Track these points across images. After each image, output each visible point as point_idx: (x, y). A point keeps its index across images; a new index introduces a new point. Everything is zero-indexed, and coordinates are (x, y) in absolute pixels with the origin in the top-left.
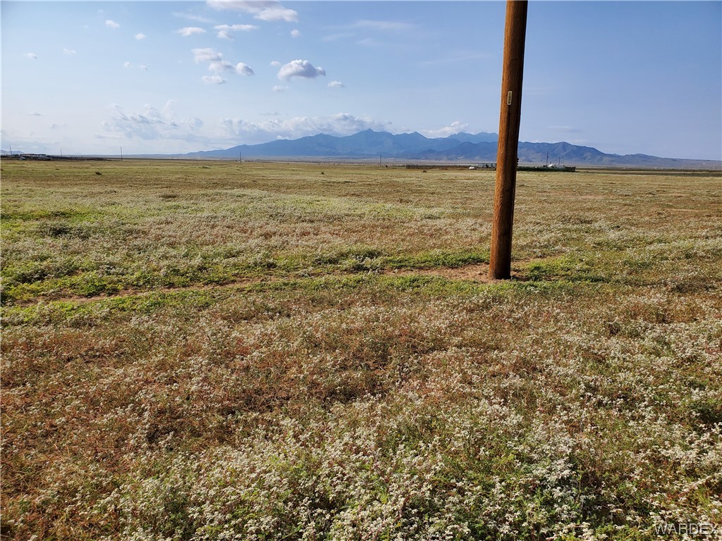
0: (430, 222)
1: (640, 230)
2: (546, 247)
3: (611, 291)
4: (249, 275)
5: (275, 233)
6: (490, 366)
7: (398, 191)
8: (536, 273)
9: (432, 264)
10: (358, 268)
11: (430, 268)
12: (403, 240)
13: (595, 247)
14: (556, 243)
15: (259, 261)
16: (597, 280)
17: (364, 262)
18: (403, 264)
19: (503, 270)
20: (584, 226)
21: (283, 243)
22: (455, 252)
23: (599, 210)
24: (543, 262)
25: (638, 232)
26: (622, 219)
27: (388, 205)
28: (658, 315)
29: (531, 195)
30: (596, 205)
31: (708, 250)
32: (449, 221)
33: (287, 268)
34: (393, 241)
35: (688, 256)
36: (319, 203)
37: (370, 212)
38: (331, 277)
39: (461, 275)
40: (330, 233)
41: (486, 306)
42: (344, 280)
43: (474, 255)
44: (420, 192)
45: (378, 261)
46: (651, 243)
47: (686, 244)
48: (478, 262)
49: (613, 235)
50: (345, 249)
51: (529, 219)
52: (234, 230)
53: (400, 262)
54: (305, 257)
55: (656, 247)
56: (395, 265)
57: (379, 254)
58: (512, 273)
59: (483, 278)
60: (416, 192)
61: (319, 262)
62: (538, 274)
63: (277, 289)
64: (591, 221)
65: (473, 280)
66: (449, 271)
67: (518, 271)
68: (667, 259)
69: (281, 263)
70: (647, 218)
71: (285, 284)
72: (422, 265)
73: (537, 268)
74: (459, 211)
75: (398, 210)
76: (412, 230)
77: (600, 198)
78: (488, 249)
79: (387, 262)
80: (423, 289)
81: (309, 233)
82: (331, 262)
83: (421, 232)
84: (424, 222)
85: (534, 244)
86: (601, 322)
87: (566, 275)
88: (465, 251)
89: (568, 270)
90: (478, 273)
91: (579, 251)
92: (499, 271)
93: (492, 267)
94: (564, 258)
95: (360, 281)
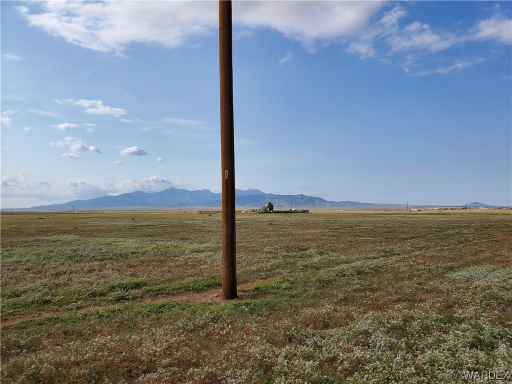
0: (195, 255)
1: (336, 254)
2: (270, 271)
3: (300, 304)
4: (22, 313)
5: (65, 272)
7: (184, 231)
8: (256, 292)
9: (183, 290)
10: (119, 299)
11: (180, 294)
13: (303, 269)
14: (278, 267)
15: (37, 299)
16: (293, 297)
17: (127, 294)
18: (161, 292)
19: (231, 294)
20: (300, 253)
21: (68, 281)
22: (204, 279)
23: (314, 240)
24: (259, 283)
25: (333, 256)
26: (327, 247)
27: (169, 243)
28: (324, 322)
29: (275, 231)
30: (314, 237)
31: (372, 268)
32: (210, 254)
33: (60, 304)
35: (359, 273)
36: (115, 244)
37: (152, 249)
38: (93, 310)
39: (203, 298)
40: (112, 269)
42: (101, 312)
43: (217, 280)
44: (200, 231)
45: (141, 291)
46: (339, 264)
47: (359, 263)
48: (219, 286)
49: (317, 259)
50: (117, 282)
51: (265, 250)
52: (31, 272)
53: (158, 291)
54: (80, 291)
55: (342, 266)
56: (154, 293)
57: (145, 285)
58: (239, 294)
59: (218, 300)
61: (94, 295)
62: (259, 292)
63: (40, 325)
64: (306, 249)
65: (210, 301)
66: (195, 295)
67: (244, 291)
68: (345, 276)
69: (58, 298)
70: (342, 245)
71: (49, 319)
72: (175, 292)
73: (257, 289)
75: (176, 247)
76: (180, 262)
77: (318, 231)
79: (148, 291)
80: (165, 314)
81: (94, 270)
82: (101, 295)
83: (186, 264)
84: (190, 256)
85: (262, 268)
86: (283, 332)
87: (275, 293)
88: (212, 278)
89: (278, 288)
90: (216, 295)
91: (292, 272)
92: (228, 294)
93: (223, 290)
94: (278, 279)
95: (116, 311)
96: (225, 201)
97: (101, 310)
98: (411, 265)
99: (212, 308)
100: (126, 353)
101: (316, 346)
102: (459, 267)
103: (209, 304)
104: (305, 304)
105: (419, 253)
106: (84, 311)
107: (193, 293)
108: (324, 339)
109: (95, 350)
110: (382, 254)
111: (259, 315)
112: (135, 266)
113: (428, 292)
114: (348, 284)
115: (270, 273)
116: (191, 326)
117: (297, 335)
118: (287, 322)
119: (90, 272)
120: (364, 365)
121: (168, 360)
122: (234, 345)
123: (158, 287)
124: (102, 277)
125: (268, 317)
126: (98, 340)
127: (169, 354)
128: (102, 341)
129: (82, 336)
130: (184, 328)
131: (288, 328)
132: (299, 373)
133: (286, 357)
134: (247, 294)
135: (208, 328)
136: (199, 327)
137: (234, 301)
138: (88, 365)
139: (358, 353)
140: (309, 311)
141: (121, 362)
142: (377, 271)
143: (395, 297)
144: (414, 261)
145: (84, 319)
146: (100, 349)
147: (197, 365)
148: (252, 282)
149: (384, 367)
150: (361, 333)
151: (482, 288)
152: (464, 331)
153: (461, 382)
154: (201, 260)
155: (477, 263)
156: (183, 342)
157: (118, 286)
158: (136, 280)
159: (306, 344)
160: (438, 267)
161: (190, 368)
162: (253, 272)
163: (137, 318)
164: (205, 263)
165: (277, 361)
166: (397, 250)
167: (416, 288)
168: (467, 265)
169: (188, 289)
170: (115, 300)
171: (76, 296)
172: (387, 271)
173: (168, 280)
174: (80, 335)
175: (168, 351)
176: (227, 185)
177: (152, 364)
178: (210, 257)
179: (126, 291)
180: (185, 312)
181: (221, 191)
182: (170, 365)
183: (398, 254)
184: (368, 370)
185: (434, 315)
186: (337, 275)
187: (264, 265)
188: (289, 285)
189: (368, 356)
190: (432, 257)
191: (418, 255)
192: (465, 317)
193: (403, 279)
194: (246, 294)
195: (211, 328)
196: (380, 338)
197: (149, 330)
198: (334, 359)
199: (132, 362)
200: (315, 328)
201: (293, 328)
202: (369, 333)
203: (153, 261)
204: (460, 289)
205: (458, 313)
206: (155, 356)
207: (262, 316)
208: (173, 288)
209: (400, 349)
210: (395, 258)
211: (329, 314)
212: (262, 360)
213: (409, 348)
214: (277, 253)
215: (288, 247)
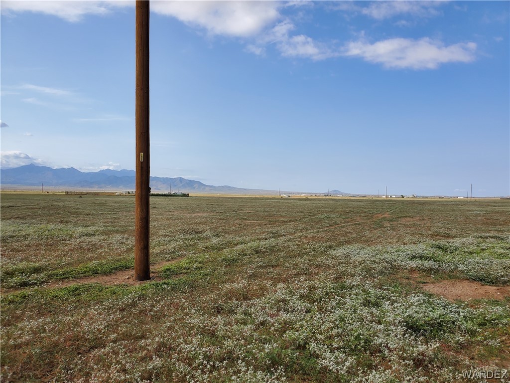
0: (88, 239)
1: (230, 236)
2: (173, 252)
6: (139, 352)
7: (59, 213)
9: (91, 273)
10: (24, 284)
11: (89, 276)
12: (65, 255)
13: (204, 250)
14: (180, 249)
17: (30, 279)
18: (67, 275)
19: (144, 274)
20: (196, 236)
23: (205, 223)
24: (168, 265)
25: (229, 238)
26: (220, 229)
27: (51, 226)
28: (243, 295)
30: (203, 220)
31: (267, 247)
32: (103, 237)
34: (56, 257)
35: (257, 252)
37: (34, 232)
39: (114, 280)
41: (134, 305)
43: (123, 263)
45: (43, 276)
46: (236, 245)
47: (255, 244)
48: (126, 268)
49: (215, 241)
50: (11, 268)
51: (160, 233)
53: (63, 275)
55: (240, 247)
56: (59, 278)
57: (45, 269)
58: (151, 275)
59: (131, 281)
60: (74, 214)
62: (169, 273)
64: (201, 231)
65: (123, 283)
66: (104, 278)
68: (246, 255)
72: (82, 275)
73: (168, 270)
74: (109, 228)
75: (60, 230)
76: (73, 246)
77: (205, 215)
78: (133, 257)
79: (51, 276)
80: (84, 296)
83: (81, 248)
84: (82, 239)
85: (165, 251)
87: (187, 273)
88: (116, 261)
89: (189, 268)
90: (127, 277)
91: (196, 253)
92: (142, 275)
93: (136, 272)
94: (185, 260)
95: (25, 296)
98: (298, 245)
102: (336, 246)
105: (301, 234)
107: (102, 276)
110: (271, 235)
111: (183, 292)
113: (318, 267)
114: (251, 262)
115: (174, 255)
116: (121, 305)
117: (226, 306)
123: (62, 271)
125: (190, 293)
134: (160, 275)
139: (283, 316)
140: (229, 286)
142: (271, 250)
143: (294, 272)
144: (300, 241)
151: (359, 262)
152: (356, 295)
154: (96, 244)
155: (348, 242)
158: (32, 265)
160: (320, 246)
164: (101, 247)
166: (282, 232)
167: (308, 264)
168: (341, 244)
169: (95, 272)
172: (279, 250)
173: (68, 264)
176: (142, 168)
177: (99, 341)
178: (103, 240)
183: (284, 236)
185: (330, 284)
186: (239, 255)
187: (165, 247)
188: (199, 265)
190: (313, 237)
191: (301, 236)
192: (353, 285)
193: (294, 256)
194: (157, 275)
196: (294, 302)
198: (264, 323)
201: (219, 301)
202: (286, 300)
203: (41, 245)
204: (342, 263)
205: (348, 282)
206: (100, 333)
208: (78, 272)
210: (283, 238)
211: (245, 288)
212: (205, 328)
214: (175, 236)
215: (183, 230)
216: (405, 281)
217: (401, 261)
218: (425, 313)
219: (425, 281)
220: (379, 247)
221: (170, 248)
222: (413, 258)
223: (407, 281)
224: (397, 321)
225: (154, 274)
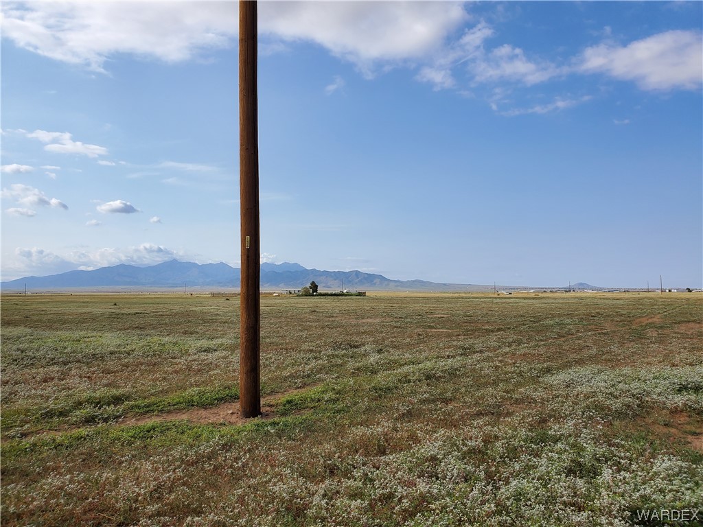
0: (203, 356)
1: (399, 352)
2: (309, 376)
3: (347, 422)
5: (7, 383)
7: (189, 322)
8: (287, 406)
9: (183, 406)
10: (90, 420)
11: (179, 411)
12: (163, 379)
13: (354, 373)
14: (320, 371)
16: (339, 411)
17: (100, 412)
18: (152, 408)
19: (252, 409)
20: (352, 351)
21: (10, 394)
22: (214, 389)
23: (371, 333)
24: (293, 394)
25: (395, 355)
26: (387, 342)
27: (166, 339)
28: (379, 446)
29: (318, 321)
30: (371, 329)
31: (446, 370)
32: (224, 354)
34: (152, 380)
35: (428, 377)
36: (87, 340)
37: (141, 347)
38: (46, 436)
39: (211, 416)
40: (80, 377)
42: (59, 440)
43: (234, 391)
44: (212, 321)
45: (121, 408)
46: (402, 365)
47: (429, 364)
49: (373, 359)
50: (85, 396)
51: (303, 347)
53: (147, 407)
54: (28, 410)
55: (406, 369)
56: (141, 410)
57: (128, 398)
58: (263, 410)
59: (233, 419)
61: (49, 414)
62: (292, 406)
64: (360, 345)
65: (223, 421)
66: (200, 412)
67: (271, 406)
68: (409, 381)
70: (408, 340)
72: (172, 408)
73: (289, 402)
75: (175, 344)
76: (180, 366)
77: (378, 320)
79: (132, 408)
80: (156, 440)
81: (52, 379)
82: (62, 414)
83: (189, 368)
84: (196, 356)
85: (298, 373)
86: (322, 461)
87: (315, 407)
88: (225, 388)
89: (319, 401)
90: (230, 413)
91: (339, 378)
92: (248, 410)
93: (241, 405)
94: (319, 388)
95: (82, 437)
96: (245, 280)
97: (59, 437)
98: (497, 367)
99: (224, 430)
100: (93, 499)
101: (367, 479)
102: (558, 368)
103: (221, 424)
104: (355, 421)
105: (507, 349)
106: (32, 439)
107: (198, 410)
108: (378, 469)
109: (46, 495)
110: (460, 351)
111: (290, 438)
112: (115, 372)
113: (517, 402)
114: (414, 392)
115: (309, 379)
116: (192, 455)
117: (342, 464)
118: (328, 447)
119: (45, 381)
120: (429, 503)
121: (156, 506)
122: (252, 481)
123: (147, 401)
124: (64, 389)
125: (302, 441)
126: (52, 481)
127: (158, 498)
128: (58, 483)
129: (27, 475)
130: (183, 460)
131: (330, 457)
132: (341, 518)
133: (325, 496)
134: (276, 410)
135: (216, 459)
136: (203, 457)
137: (257, 420)
138: (35, 518)
139: (422, 486)
140: (359, 431)
141: (85, 513)
142: (452, 374)
143: (474, 410)
144: (501, 361)
145: (32, 450)
146: (53, 495)
147: (198, 512)
148: (282, 393)
149: (456, 505)
150: (427, 460)
151: (585, 396)
152: (560, 453)
153: (553, 520)
154: (211, 363)
155: (580, 362)
156: (179, 479)
157: (88, 401)
158: (114, 392)
159: (353, 477)
160: (531, 369)
161: (187, 517)
162: (285, 379)
163: (113, 446)
164: (217, 366)
165: (312, 503)
166: (479, 346)
167: (502, 397)
168: (568, 365)
169: (190, 404)
170: (81, 422)
171: (22, 417)
172: (465, 375)
173: (162, 392)
174: (25, 474)
175: (156, 494)
176: (248, 257)
177: (132, 513)
178: (224, 358)
179: (99, 408)
180: (185, 437)
181: (239, 266)
182: (159, 514)
183: (481, 352)
184: (434, 510)
185: (523, 433)
186: (399, 380)
187: (300, 368)
188: (334, 396)
189: (435, 491)
190: (525, 354)
191: (506, 353)
192: (562, 435)
193: (485, 385)
194: (273, 409)
195: (220, 459)
196: (453, 466)
197: (130, 464)
198: (390, 496)
199: (102, 511)
200: (367, 454)
201: (336, 456)
202: (438, 459)
203: (142, 364)
204: (558, 397)
205: (554, 429)
206: (136, 501)
207: (294, 440)
208: (169, 403)
209: (478, 479)
210: (476, 356)
211: (386, 435)
212: (291, 501)
213: (490, 477)
214: (320, 352)
215: (335, 343)
216: (661, 430)
217: (659, 394)
218: (677, 491)
219: (698, 431)
220: (627, 370)
221: (306, 369)
222: (682, 389)
223: (665, 430)
224: (615, 509)
225: (269, 408)
